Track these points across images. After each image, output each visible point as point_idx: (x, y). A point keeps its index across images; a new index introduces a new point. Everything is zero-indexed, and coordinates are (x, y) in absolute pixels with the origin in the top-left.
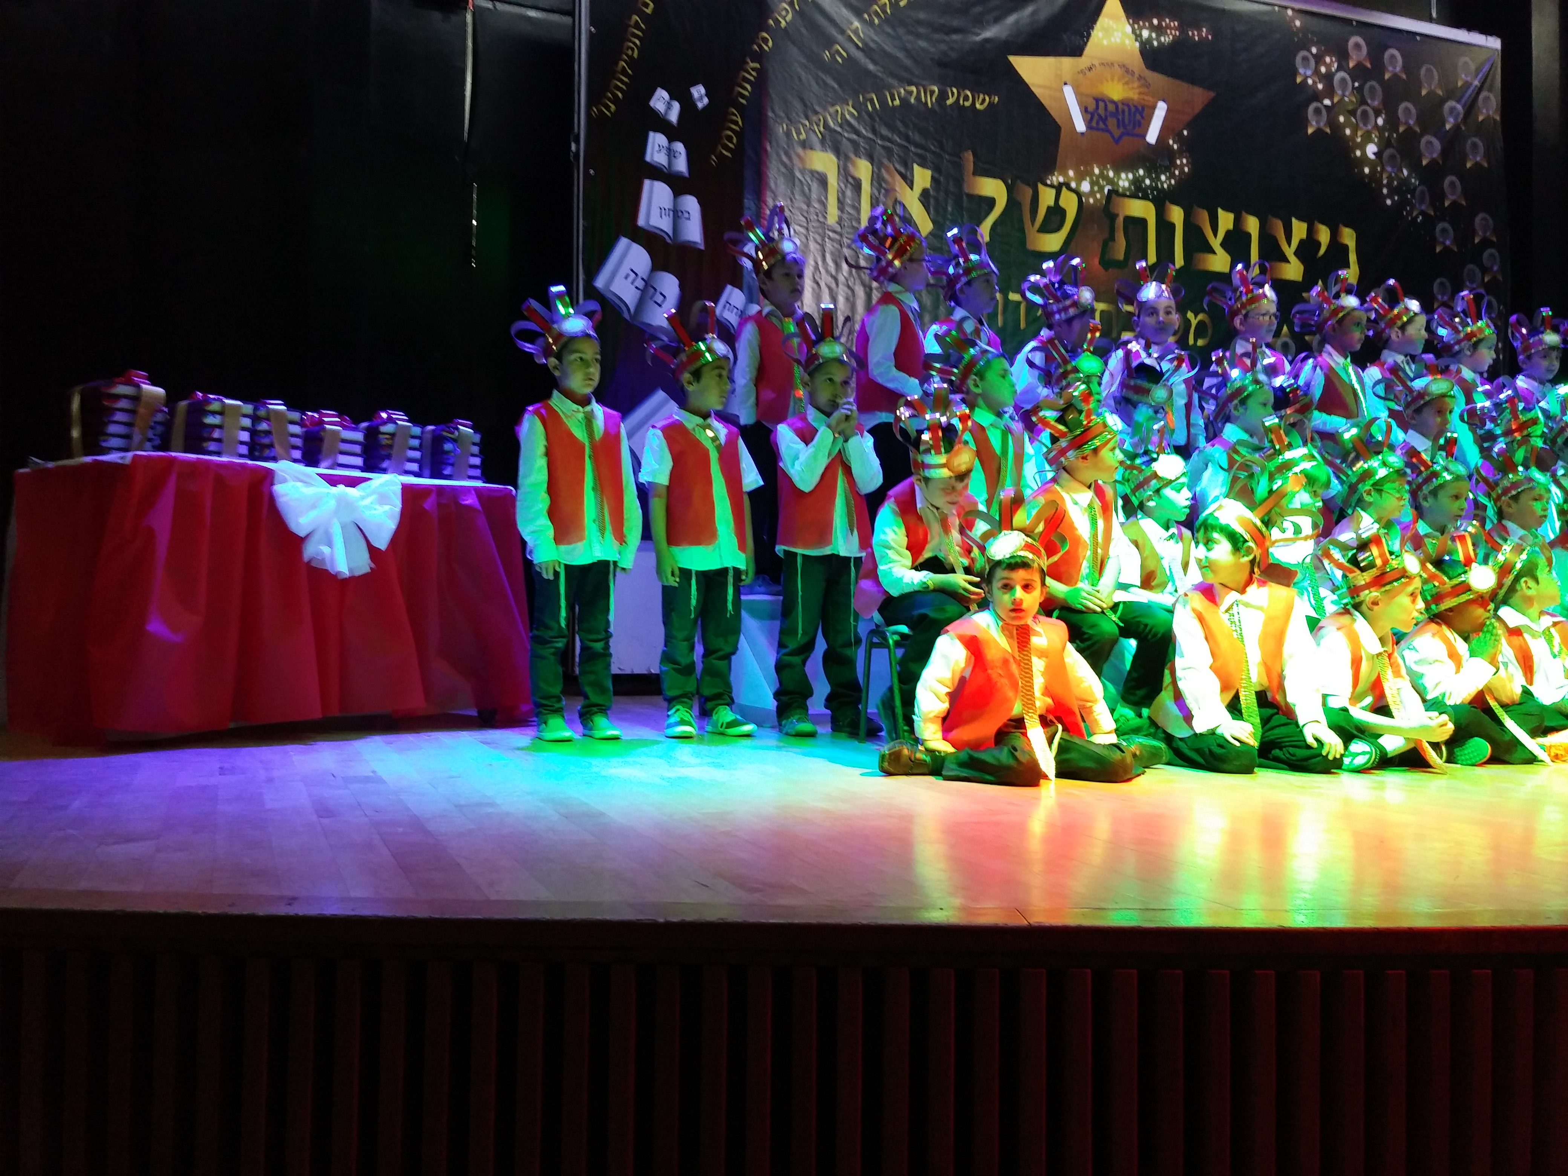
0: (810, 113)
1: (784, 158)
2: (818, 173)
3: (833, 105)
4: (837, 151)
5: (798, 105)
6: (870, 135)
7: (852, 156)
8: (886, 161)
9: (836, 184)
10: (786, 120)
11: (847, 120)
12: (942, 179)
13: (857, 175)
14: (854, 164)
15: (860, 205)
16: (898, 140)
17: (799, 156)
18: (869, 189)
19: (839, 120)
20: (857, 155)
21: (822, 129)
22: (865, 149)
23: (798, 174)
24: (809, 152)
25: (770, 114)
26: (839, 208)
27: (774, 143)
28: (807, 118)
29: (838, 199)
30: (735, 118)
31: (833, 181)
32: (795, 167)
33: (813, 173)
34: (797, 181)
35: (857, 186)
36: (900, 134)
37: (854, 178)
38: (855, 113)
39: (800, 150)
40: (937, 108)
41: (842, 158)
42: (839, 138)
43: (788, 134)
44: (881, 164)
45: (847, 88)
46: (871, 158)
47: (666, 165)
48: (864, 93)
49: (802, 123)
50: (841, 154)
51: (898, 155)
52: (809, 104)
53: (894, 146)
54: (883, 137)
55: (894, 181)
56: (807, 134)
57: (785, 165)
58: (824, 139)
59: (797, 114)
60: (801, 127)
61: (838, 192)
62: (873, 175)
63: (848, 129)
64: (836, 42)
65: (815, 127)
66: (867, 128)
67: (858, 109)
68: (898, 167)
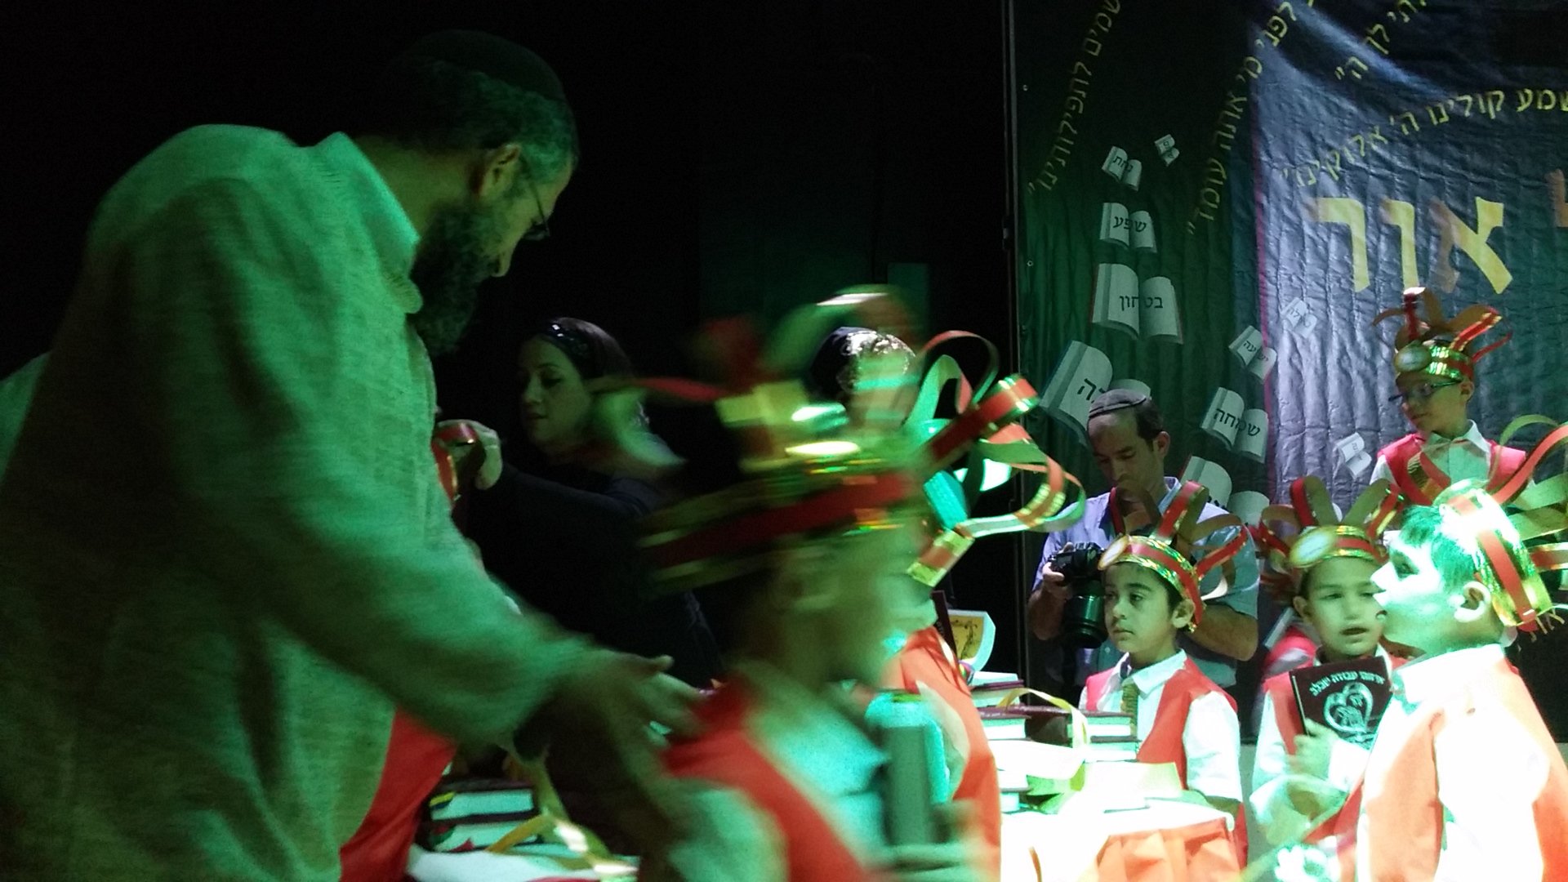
0: (1320, 150)
1: (1287, 212)
2: (1336, 225)
3: (1353, 136)
4: (1363, 194)
5: (1303, 142)
6: (1409, 167)
8: (1434, 199)
9: (1363, 238)
10: (1288, 164)
11: (1374, 153)
12: (1520, 212)
13: (1393, 222)
14: (1388, 207)
15: (1400, 261)
16: (1450, 168)
17: (1308, 207)
18: (1412, 239)
19: (1363, 154)
20: (1391, 193)
21: (1338, 168)
22: (1400, 184)
23: (1308, 231)
24: (1321, 199)
25: (1264, 158)
26: (1370, 269)
27: (1272, 195)
28: (1317, 157)
29: (1369, 258)
30: (1217, 170)
31: (1358, 233)
32: (1304, 223)
33: (1329, 226)
34: (1307, 241)
35: (1395, 236)
36: (1453, 160)
37: (1389, 226)
38: (1386, 142)
39: (1309, 200)
40: (1504, 118)
41: (1370, 202)
42: (1362, 175)
43: (1291, 181)
44: (1427, 203)
45: (1371, 111)
46: (1412, 197)
47: (1126, 241)
48: (1397, 113)
49: (1310, 165)
50: (1369, 197)
51: (1452, 189)
52: (1319, 139)
53: (1444, 177)
54: (1427, 168)
55: (1450, 223)
56: (1317, 176)
57: (1289, 222)
58: (1342, 179)
59: (1303, 154)
60: (1310, 170)
61: (1367, 248)
62: (1416, 218)
63: (1375, 163)
64: (1352, 54)
65: (1330, 168)
66: (1404, 158)
67: (1389, 135)
68: (1453, 204)
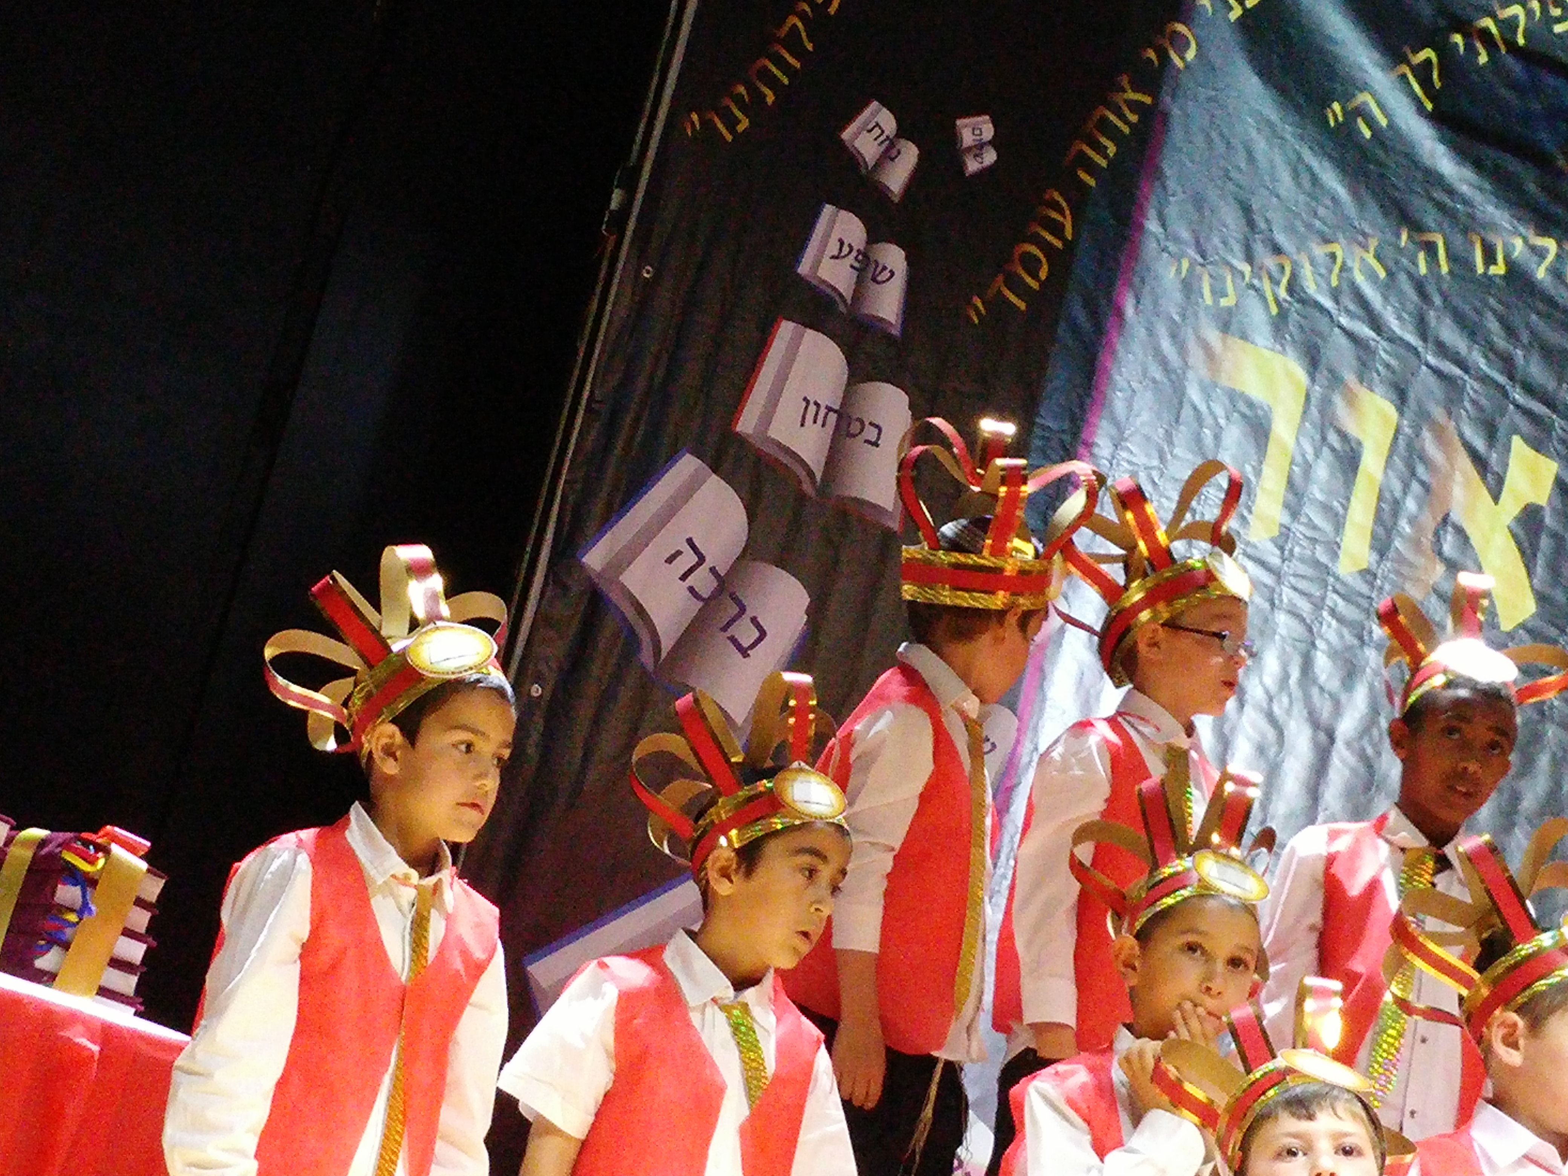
0: (1259, 248)
1: (1166, 345)
2: (1248, 402)
3: (1326, 241)
4: (1312, 358)
5: (1232, 222)
6: (1412, 339)
7: (1350, 378)
8: (1438, 412)
9: (1291, 439)
10: (1193, 253)
13: (1352, 429)
14: (1351, 401)
15: (1346, 508)
16: (1482, 363)
17: (1207, 348)
18: (1379, 475)
19: (1334, 281)
20: (1365, 380)
21: (1282, 295)
23: (1194, 394)
24: (1235, 342)
25: (1152, 227)
26: (1286, 507)
27: (1147, 301)
29: (1289, 481)
30: (1060, 219)
31: (1284, 429)
32: (1190, 374)
33: (1233, 397)
34: (1186, 411)
35: (1348, 456)
36: (1490, 349)
37: (1343, 436)
38: (1382, 274)
39: (1213, 336)
41: (1323, 375)
42: (1323, 323)
43: (1190, 287)
44: (1423, 417)
45: (1373, 207)
46: (1401, 396)
47: (848, 294)
48: (1416, 227)
49: (1232, 268)
50: (1322, 367)
51: (1474, 402)
52: (1263, 225)
53: (1466, 377)
54: (1442, 349)
55: (1452, 466)
56: (1240, 297)
57: (1164, 363)
58: (1282, 317)
59: (1225, 243)
60: (1229, 278)
61: (1292, 463)
62: (1396, 438)
63: (1352, 307)
64: (1365, 87)
65: (1266, 286)
66: (1406, 316)
67: (1391, 264)
68: (1469, 432)
